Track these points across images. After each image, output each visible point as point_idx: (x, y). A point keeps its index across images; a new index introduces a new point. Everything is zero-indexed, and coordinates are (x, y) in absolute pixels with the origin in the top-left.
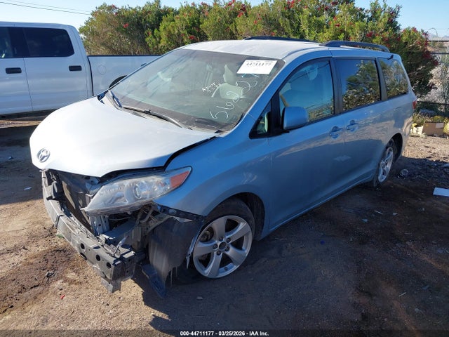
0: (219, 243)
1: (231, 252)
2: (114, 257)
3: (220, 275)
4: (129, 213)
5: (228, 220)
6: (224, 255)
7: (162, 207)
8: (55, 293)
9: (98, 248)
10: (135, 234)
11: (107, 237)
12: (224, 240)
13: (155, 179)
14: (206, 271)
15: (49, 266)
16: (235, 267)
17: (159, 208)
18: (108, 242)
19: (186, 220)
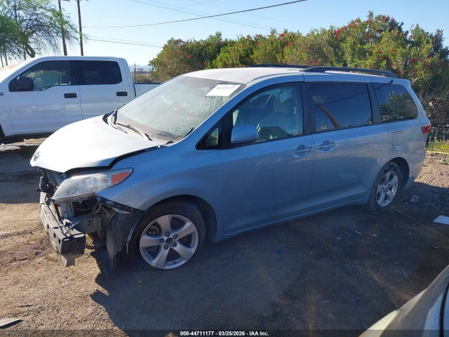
0: (166, 238)
1: (179, 248)
2: (65, 235)
3: (167, 267)
4: (80, 202)
5: (173, 218)
6: (171, 249)
7: (102, 198)
8: (34, 265)
9: (57, 228)
10: (96, 223)
11: (68, 221)
12: (171, 236)
13: (99, 176)
14: (153, 262)
15: (42, 247)
16: (183, 262)
17: (99, 199)
18: (67, 225)
19: (125, 212)
